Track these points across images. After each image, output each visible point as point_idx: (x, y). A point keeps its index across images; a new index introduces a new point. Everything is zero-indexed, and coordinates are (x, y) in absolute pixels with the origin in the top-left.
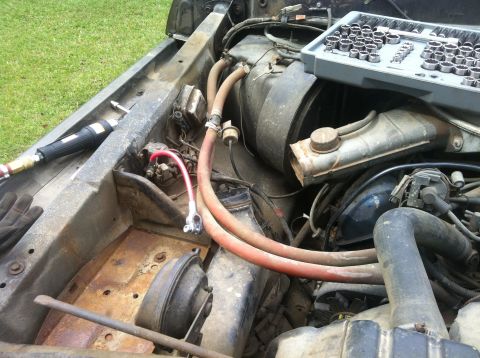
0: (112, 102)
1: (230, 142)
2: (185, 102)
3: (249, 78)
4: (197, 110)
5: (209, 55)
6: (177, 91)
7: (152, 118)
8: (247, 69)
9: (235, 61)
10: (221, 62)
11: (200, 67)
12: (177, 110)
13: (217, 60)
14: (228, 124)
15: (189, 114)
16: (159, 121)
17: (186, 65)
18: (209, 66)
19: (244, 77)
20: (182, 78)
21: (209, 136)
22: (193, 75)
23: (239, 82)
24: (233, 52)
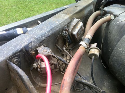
0: (39, 21)
1: (93, 57)
2: (72, 27)
3: (113, 22)
4: (77, 33)
5: (92, 7)
6: (69, 21)
7: (49, 32)
8: (112, 17)
9: (105, 13)
10: (98, 12)
11: (86, 12)
12: (66, 30)
13: (96, 10)
14: (94, 45)
15: (72, 34)
16: (52, 34)
17: (78, 9)
18: (91, 13)
19: (109, 21)
20: (74, 14)
21: (80, 50)
22: (81, 15)
23: (106, 23)
24: (106, 9)
